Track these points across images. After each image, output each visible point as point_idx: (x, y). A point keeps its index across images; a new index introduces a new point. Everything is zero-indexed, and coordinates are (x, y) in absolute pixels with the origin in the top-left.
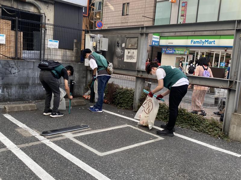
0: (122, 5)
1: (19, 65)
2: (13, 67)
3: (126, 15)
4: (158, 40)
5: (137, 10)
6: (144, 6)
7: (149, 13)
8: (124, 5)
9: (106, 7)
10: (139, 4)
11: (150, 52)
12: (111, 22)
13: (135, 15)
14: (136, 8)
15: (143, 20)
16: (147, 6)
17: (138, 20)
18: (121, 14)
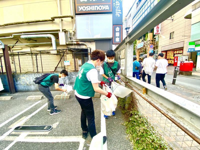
0: (170, 34)
1: (76, 74)
2: (73, 75)
3: (172, 38)
4: (194, 48)
5: (179, 34)
6: (184, 31)
7: (188, 33)
8: (171, 34)
9: (160, 38)
10: (181, 30)
11: (190, 56)
12: (164, 44)
13: (178, 37)
14: (178, 33)
15: (184, 38)
16: (186, 30)
17: (180, 39)
18: (169, 39)
